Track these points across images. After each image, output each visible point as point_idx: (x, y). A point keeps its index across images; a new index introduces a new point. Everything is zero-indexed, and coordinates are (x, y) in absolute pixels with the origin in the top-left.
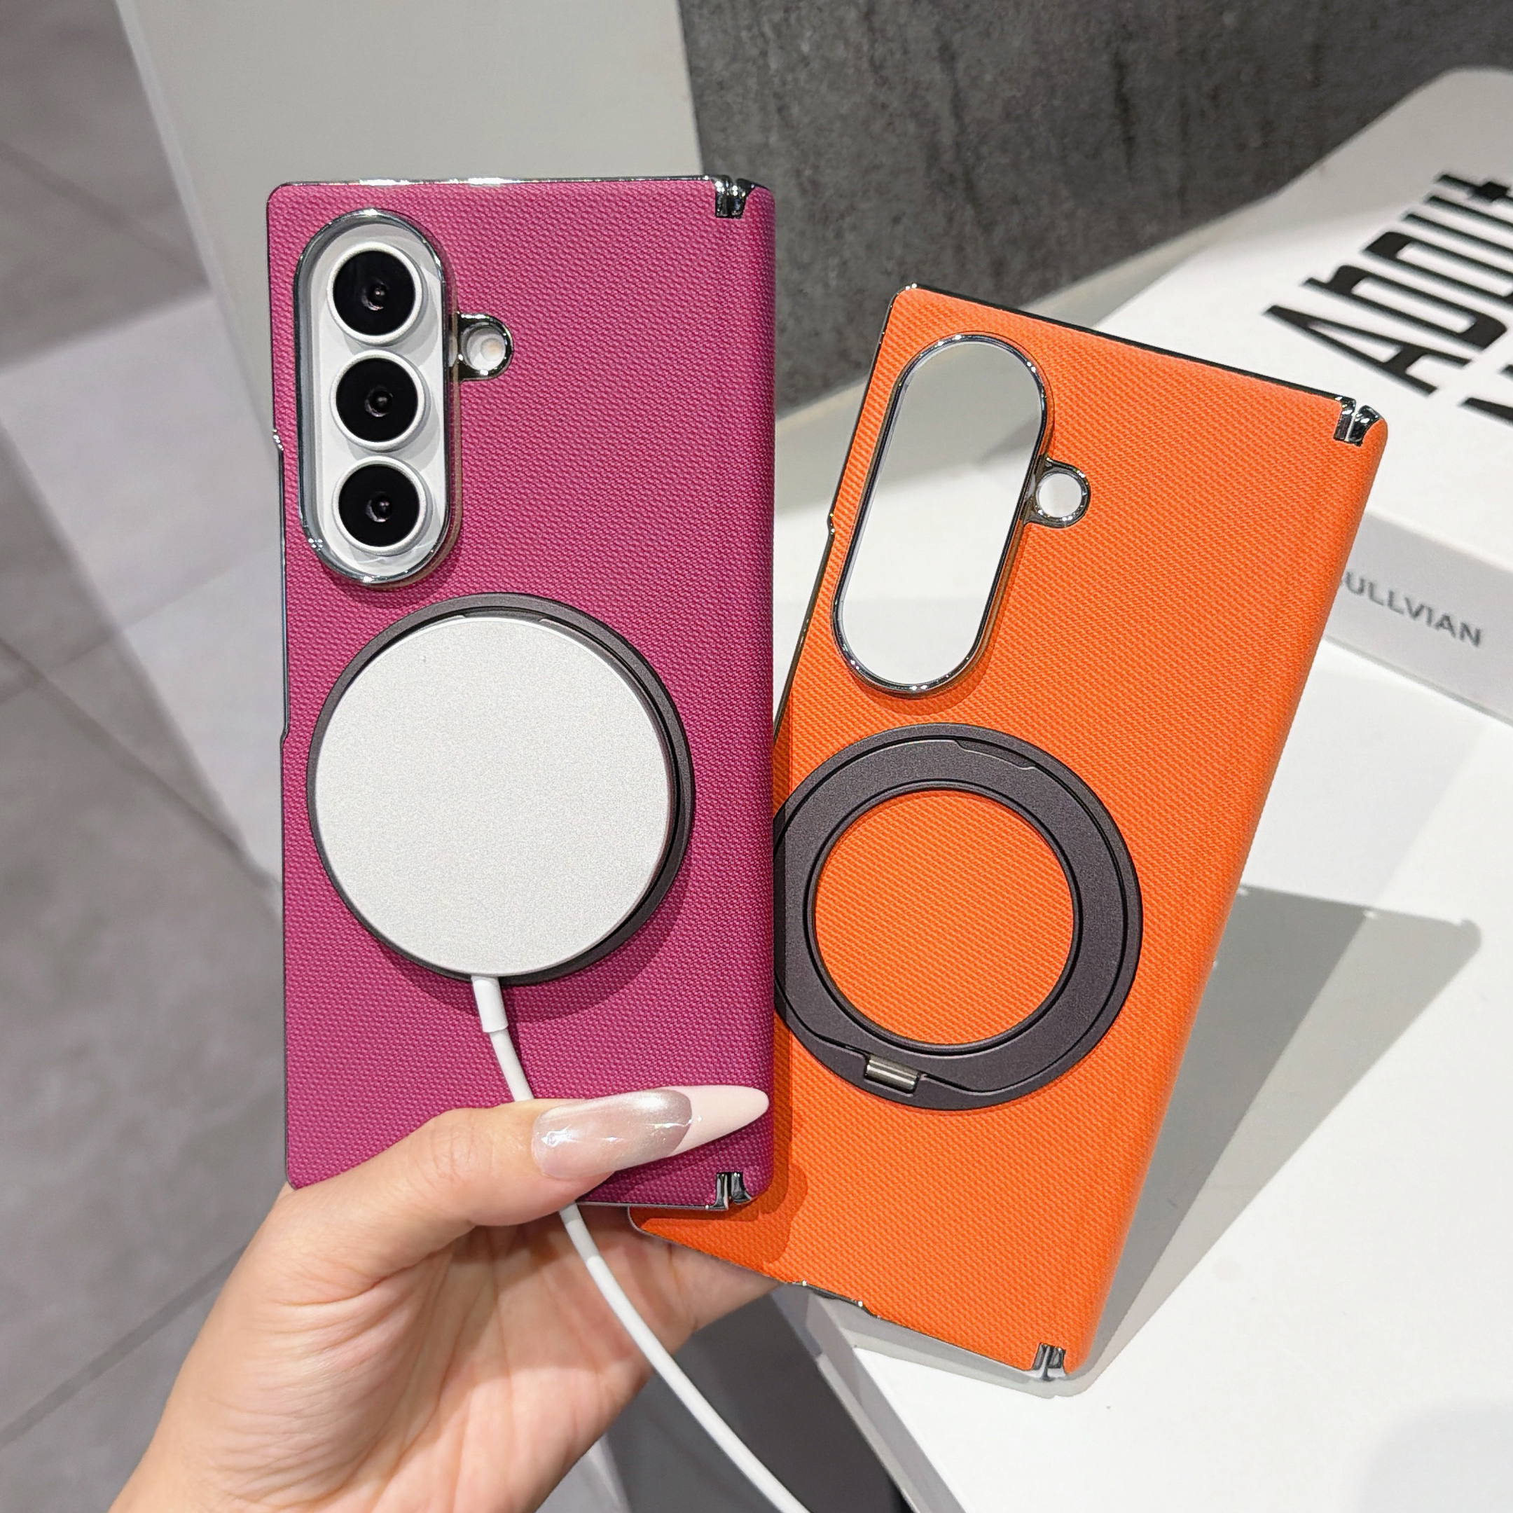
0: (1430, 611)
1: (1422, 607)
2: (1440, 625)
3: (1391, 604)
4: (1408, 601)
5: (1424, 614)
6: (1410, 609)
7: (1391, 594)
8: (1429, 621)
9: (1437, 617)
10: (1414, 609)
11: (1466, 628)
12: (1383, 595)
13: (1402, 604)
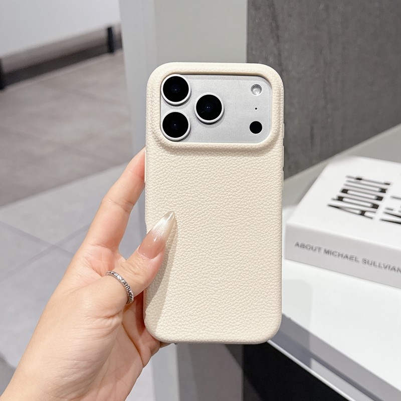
0: (389, 267)
2: (392, 269)
3: (379, 266)
4: (384, 266)
5: (388, 267)
6: (384, 267)
7: (379, 264)
8: (389, 268)
9: (391, 268)
10: (385, 266)
11: (399, 269)
12: (378, 265)
13: (383, 266)
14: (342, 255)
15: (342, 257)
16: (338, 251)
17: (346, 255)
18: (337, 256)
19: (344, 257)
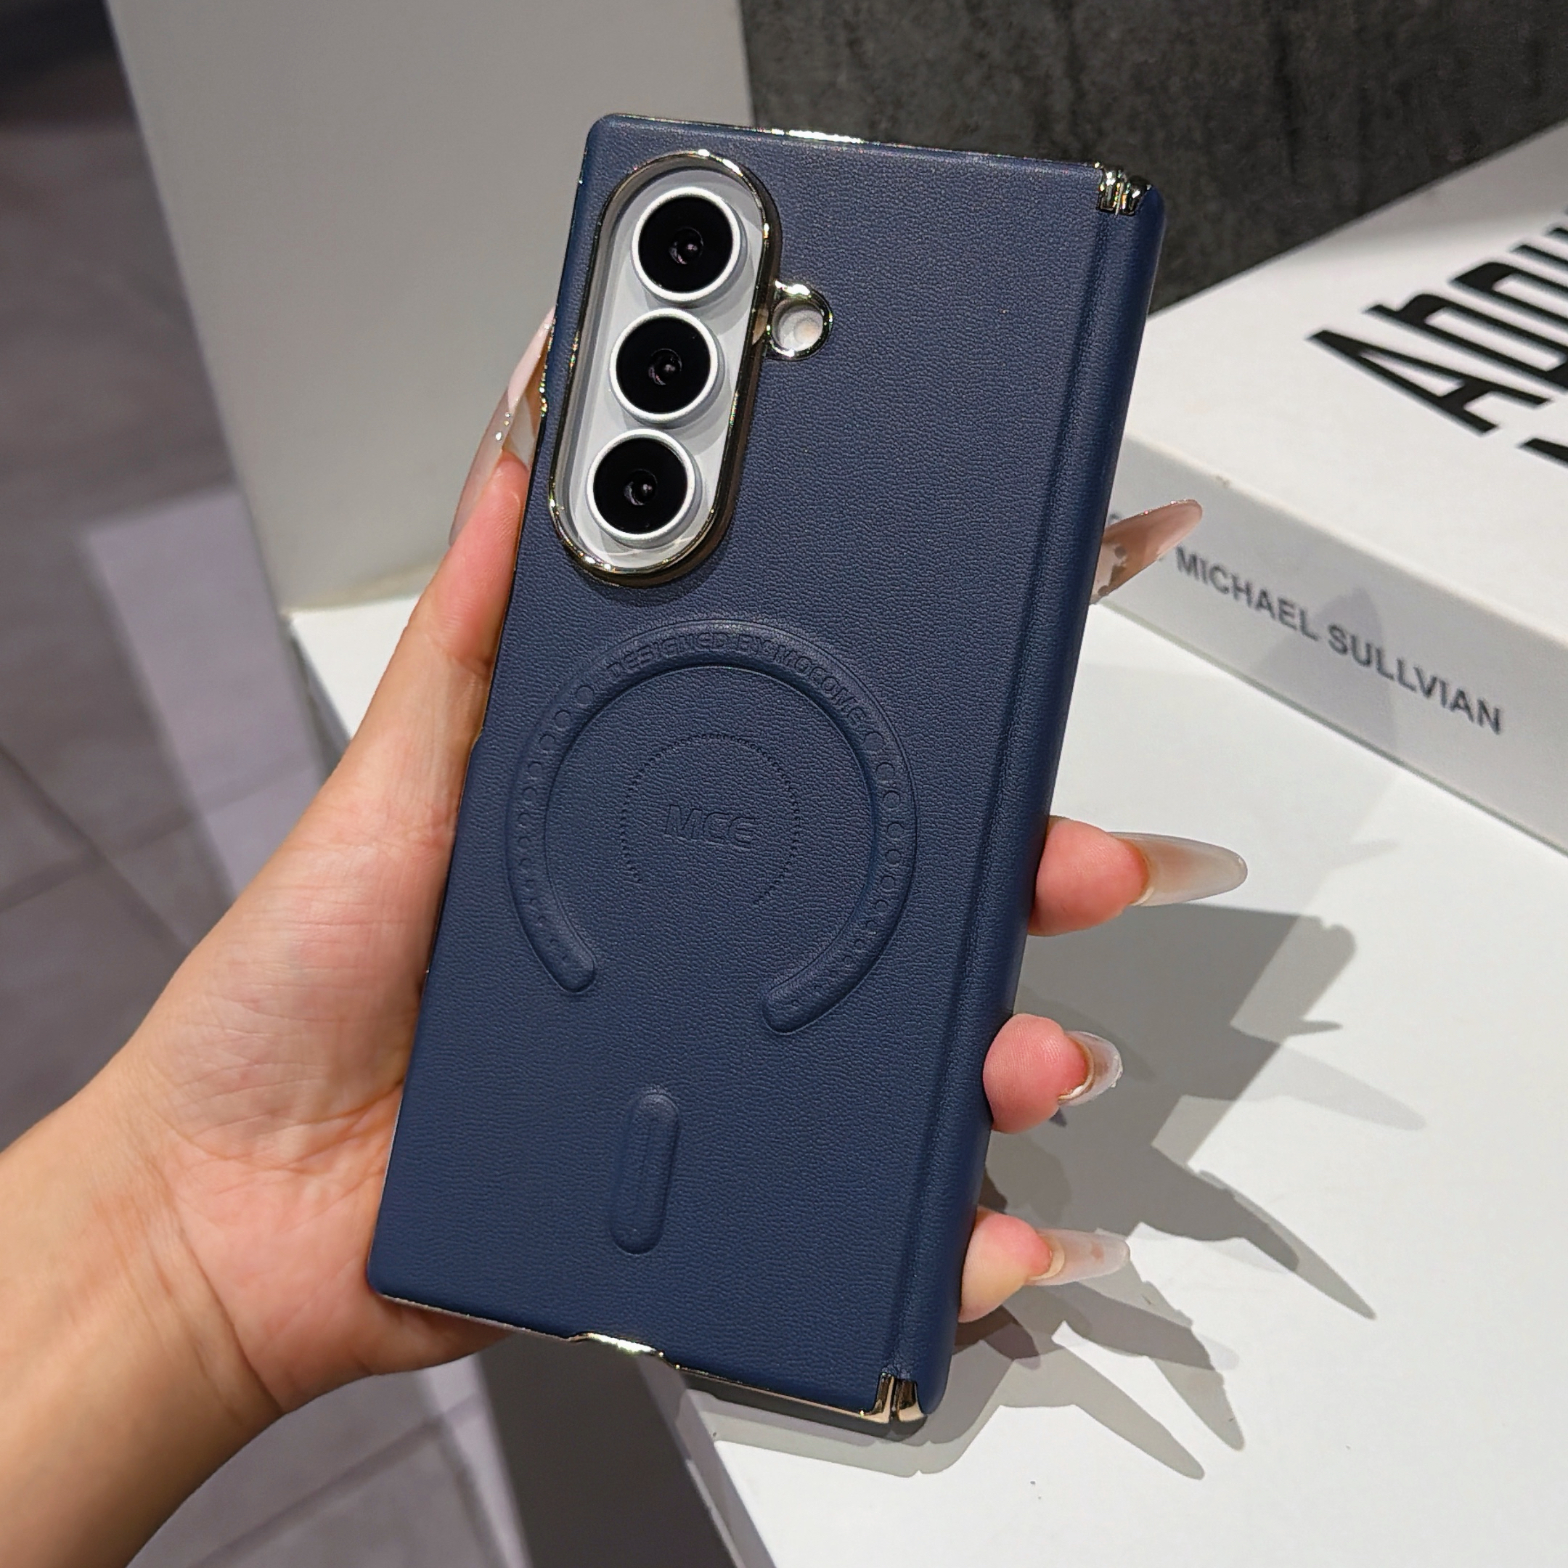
0: (1444, 685)
1: (1434, 680)
2: (1455, 706)
3: (1400, 677)
4: (1419, 673)
5: (1437, 690)
6: (1422, 685)
7: (1401, 664)
8: (1444, 702)
9: (1451, 695)
10: (1428, 681)
11: (1483, 707)
12: (1392, 668)
13: (1413, 678)
14: (1248, 590)
15: (1249, 602)
16: (1231, 568)
17: (1264, 594)
18: (1231, 590)
19: (1260, 605)
